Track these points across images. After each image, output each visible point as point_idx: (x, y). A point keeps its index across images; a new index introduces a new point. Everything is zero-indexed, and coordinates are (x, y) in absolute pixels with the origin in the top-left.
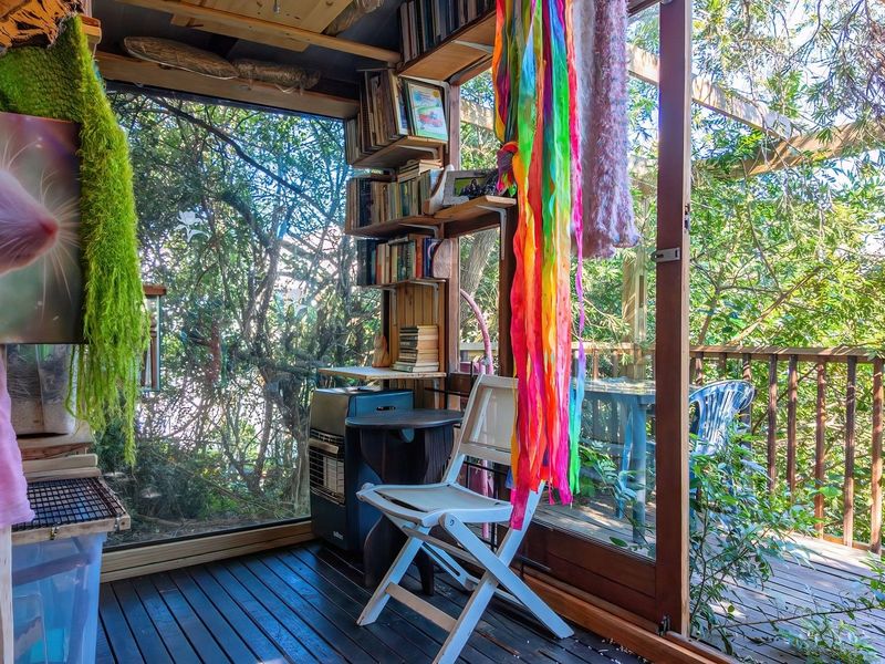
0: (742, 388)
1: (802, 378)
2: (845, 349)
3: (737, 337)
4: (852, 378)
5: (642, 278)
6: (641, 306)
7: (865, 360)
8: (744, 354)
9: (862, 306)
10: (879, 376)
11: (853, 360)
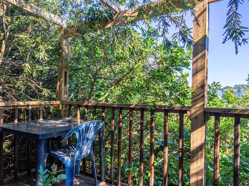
0: (98, 123)
1: (124, 117)
2: (140, 105)
3: (101, 99)
4: (142, 118)
5: (66, 73)
6: (65, 85)
7: (147, 110)
8: (102, 107)
9: (147, 86)
10: (153, 117)
11: (143, 110)
